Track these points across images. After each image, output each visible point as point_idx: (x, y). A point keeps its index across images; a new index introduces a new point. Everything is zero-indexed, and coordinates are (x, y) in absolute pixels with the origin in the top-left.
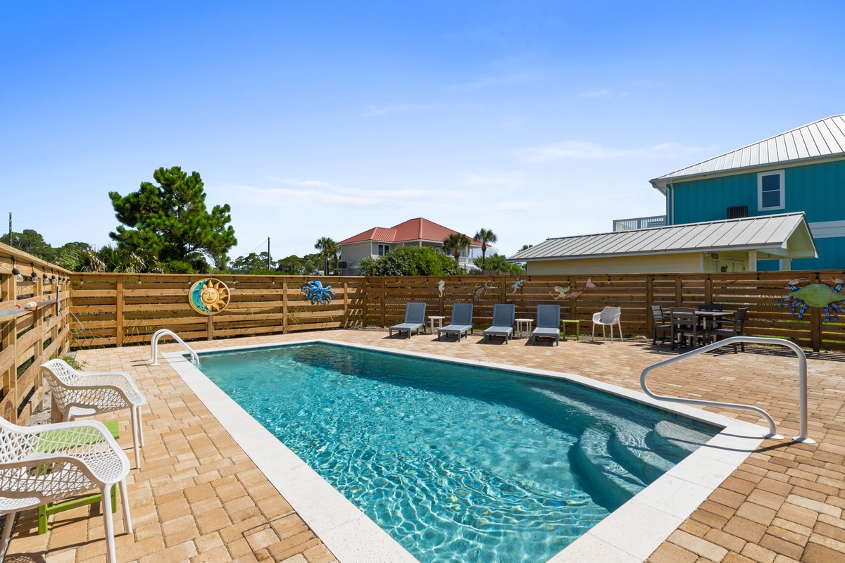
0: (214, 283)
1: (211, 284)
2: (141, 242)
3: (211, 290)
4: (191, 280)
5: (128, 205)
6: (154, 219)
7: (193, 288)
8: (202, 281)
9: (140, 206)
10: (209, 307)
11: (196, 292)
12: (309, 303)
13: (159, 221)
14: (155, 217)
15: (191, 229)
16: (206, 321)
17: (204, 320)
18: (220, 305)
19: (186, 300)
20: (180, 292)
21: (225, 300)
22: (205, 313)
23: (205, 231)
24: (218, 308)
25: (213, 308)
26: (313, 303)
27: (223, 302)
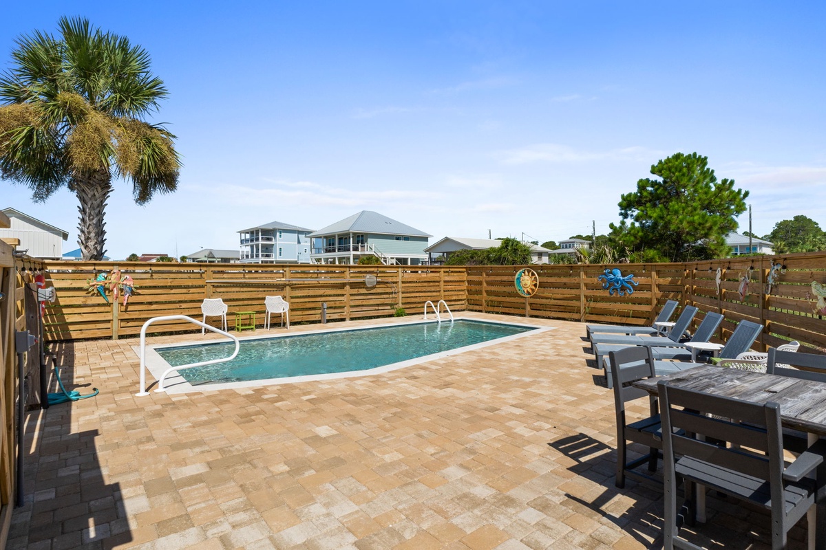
0: (529, 272)
1: (526, 273)
3: (526, 278)
4: (516, 270)
7: (517, 276)
8: (521, 271)
10: (525, 291)
11: (518, 279)
12: (606, 294)
16: (524, 301)
17: (522, 300)
18: (533, 290)
19: (511, 284)
20: (510, 278)
21: (535, 285)
22: (523, 295)
24: (530, 291)
25: (528, 291)
26: (611, 294)
27: (533, 287)
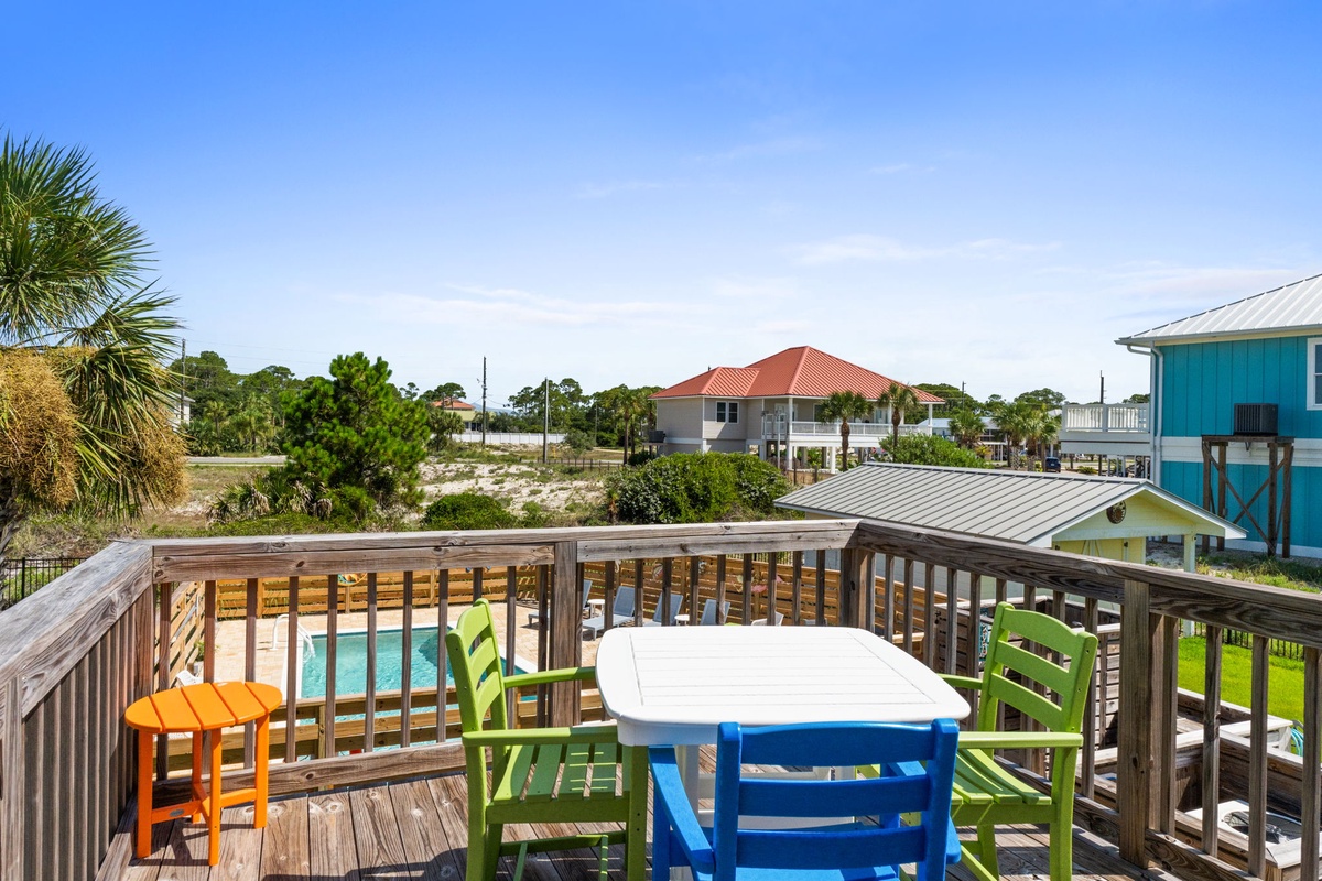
2: (310, 464)
5: (298, 414)
6: (326, 431)
9: (311, 414)
10: (346, 577)
13: (331, 433)
14: (327, 428)
15: (366, 445)
23: (384, 445)
25: (350, 578)
